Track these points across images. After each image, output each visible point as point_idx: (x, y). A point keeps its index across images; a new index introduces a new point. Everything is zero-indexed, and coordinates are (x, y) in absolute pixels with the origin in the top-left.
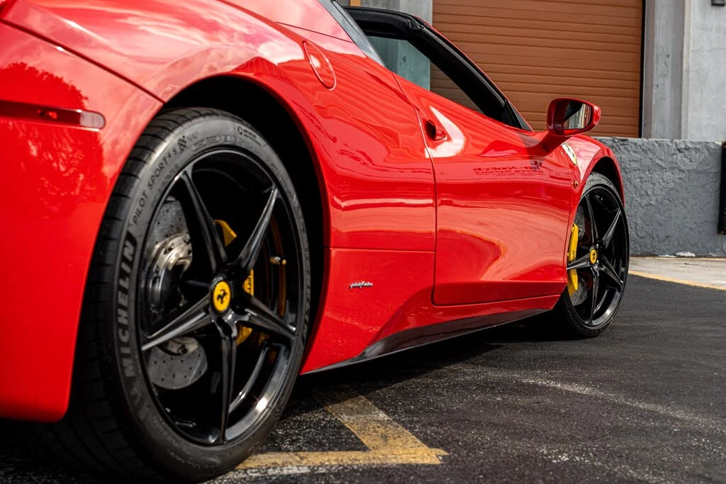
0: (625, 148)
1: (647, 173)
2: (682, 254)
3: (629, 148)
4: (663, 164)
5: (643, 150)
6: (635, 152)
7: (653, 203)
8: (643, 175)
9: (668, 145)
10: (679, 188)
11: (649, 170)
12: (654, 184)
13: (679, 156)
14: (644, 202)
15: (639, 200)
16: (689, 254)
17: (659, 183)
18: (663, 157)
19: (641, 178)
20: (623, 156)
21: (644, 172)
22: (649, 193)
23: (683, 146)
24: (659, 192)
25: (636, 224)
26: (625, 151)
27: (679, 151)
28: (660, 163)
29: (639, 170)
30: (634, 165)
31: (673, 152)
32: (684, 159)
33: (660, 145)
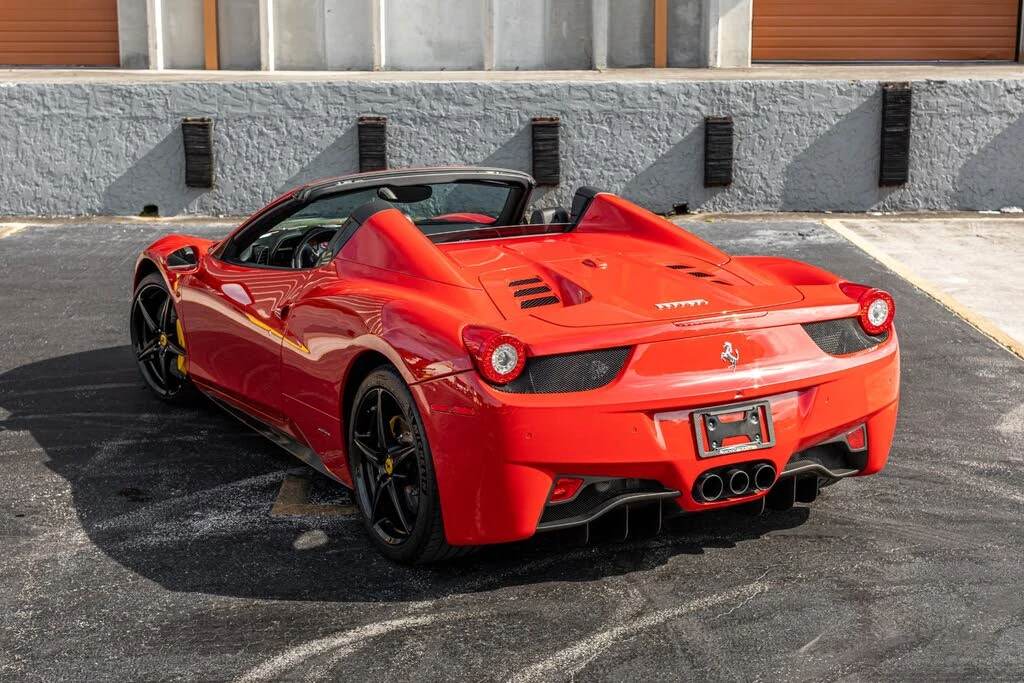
0: (943, 92)
1: (969, 118)
2: (1007, 210)
3: (947, 91)
4: (988, 108)
5: (964, 93)
6: (955, 95)
7: (975, 152)
8: (963, 122)
9: (995, 86)
10: (1007, 135)
11: (971, 116)
12: (977, 131)
13: (1009, 97)
14: (965, 151)
15: (958, 150)
16: (1015, 210)
17: (983, 129)
18: (988, 100)
19: (961, 125)
20: (940, 100)
21: (964, 117)
22: (971, 141)
23: (1014, 87)
24: (983, 139)
25: (954, 177)
26: (943, 95)
27: (1009, 92)
28: (984, 106)
29: (959, 115)
30: (953, 110)
31: (1002, 93)
32: (1015, 101)
33: (985, 86)
